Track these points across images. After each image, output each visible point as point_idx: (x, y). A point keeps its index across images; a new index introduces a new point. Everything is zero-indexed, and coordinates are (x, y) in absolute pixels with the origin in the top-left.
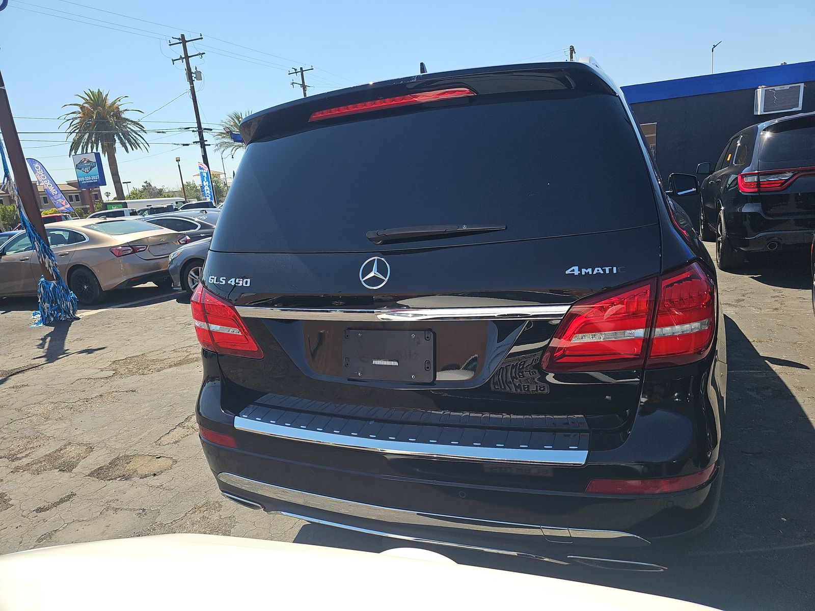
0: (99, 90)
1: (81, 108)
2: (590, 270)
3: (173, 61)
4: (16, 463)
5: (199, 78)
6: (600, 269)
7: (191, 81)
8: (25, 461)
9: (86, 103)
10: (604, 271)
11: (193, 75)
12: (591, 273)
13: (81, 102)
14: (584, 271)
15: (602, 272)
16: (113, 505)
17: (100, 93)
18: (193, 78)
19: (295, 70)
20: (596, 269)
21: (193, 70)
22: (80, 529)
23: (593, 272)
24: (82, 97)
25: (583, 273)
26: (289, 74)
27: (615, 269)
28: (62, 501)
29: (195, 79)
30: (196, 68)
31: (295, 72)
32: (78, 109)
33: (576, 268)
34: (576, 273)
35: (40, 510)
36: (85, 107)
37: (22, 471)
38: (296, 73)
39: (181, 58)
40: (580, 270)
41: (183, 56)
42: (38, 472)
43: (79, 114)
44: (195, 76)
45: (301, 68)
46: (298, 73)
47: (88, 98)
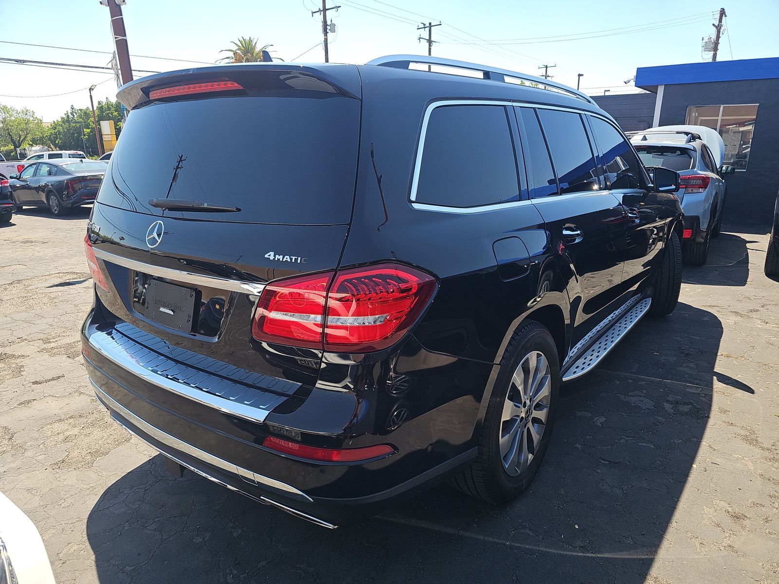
0: (250, 38)
1: (234, 54)
2: (281, 257)
3: (313, 13)
4: (45, 346)
5: (333, 31)
6: (288, 257)
7: (325, 32)
8: (53, 345)
9: (238, 49)
10: (291, 259)
11: (328, 27)
12: (281, 260)
13: (235, 48)
14: (277, 256)
15: (289, 261)
16: (82, 390)
17: (250, 41)
18: (328, 30)
19: (424, 25)
20: (286, 257)
21: (329, 23)
22: (50, 402)
23: (283, 259)
24: (236, 44)
25: (276, 259)
26: (418, 29)
27: (299, 258)
28: (53, 379)
29: (329, 31)
30: (331, 21)
31: (423, 27)
32: (231, 54)
33: (272, 254)
34: (272, 258)
35: (36, 383)
36: (237, 53)
37: (45, 352)
38: (425, 28)
39: (320, 11)
40: (275, 256)
41: (322, 9)
42: (54, 355)
43: (232, 59)
44: (329, 28)
45: (430, 24)
46: (426, 29)
47: (241, 45)
